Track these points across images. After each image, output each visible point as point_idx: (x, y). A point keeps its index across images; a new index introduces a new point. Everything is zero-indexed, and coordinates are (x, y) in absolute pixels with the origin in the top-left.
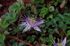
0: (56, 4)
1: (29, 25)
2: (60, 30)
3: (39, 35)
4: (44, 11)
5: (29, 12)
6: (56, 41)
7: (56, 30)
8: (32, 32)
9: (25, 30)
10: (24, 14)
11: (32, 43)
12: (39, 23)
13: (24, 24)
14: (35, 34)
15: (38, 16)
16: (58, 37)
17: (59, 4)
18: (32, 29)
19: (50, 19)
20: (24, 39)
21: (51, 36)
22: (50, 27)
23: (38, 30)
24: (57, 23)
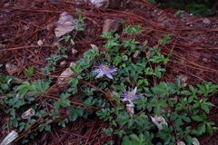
0: (129, 54)
1: (102, 72)
2: (131, 79)
3: (111, 82)
4: (117, 60)
5: (103, 59)
6: (127, 89)
7: (128, 79)
8: (104, 79)
9: (98, 77)
10: (99, 61)
11: (104, 90)
12: (112, 71)
13: (97, 71)
14: (107, 81)
15: (112, 64)
16: (129, 86)
17: (133, 54)
18: (105, 76)
19: (123, 68)
20: (96, 85)
21: (122, 84)
22: (122, 75)
23: (111, 77)
24: (130, 72)
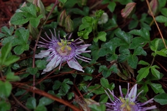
0: (112, 8)
8: (63, 72)
11: (65, 98)
14: (70, 76)
21: (104, 81)
